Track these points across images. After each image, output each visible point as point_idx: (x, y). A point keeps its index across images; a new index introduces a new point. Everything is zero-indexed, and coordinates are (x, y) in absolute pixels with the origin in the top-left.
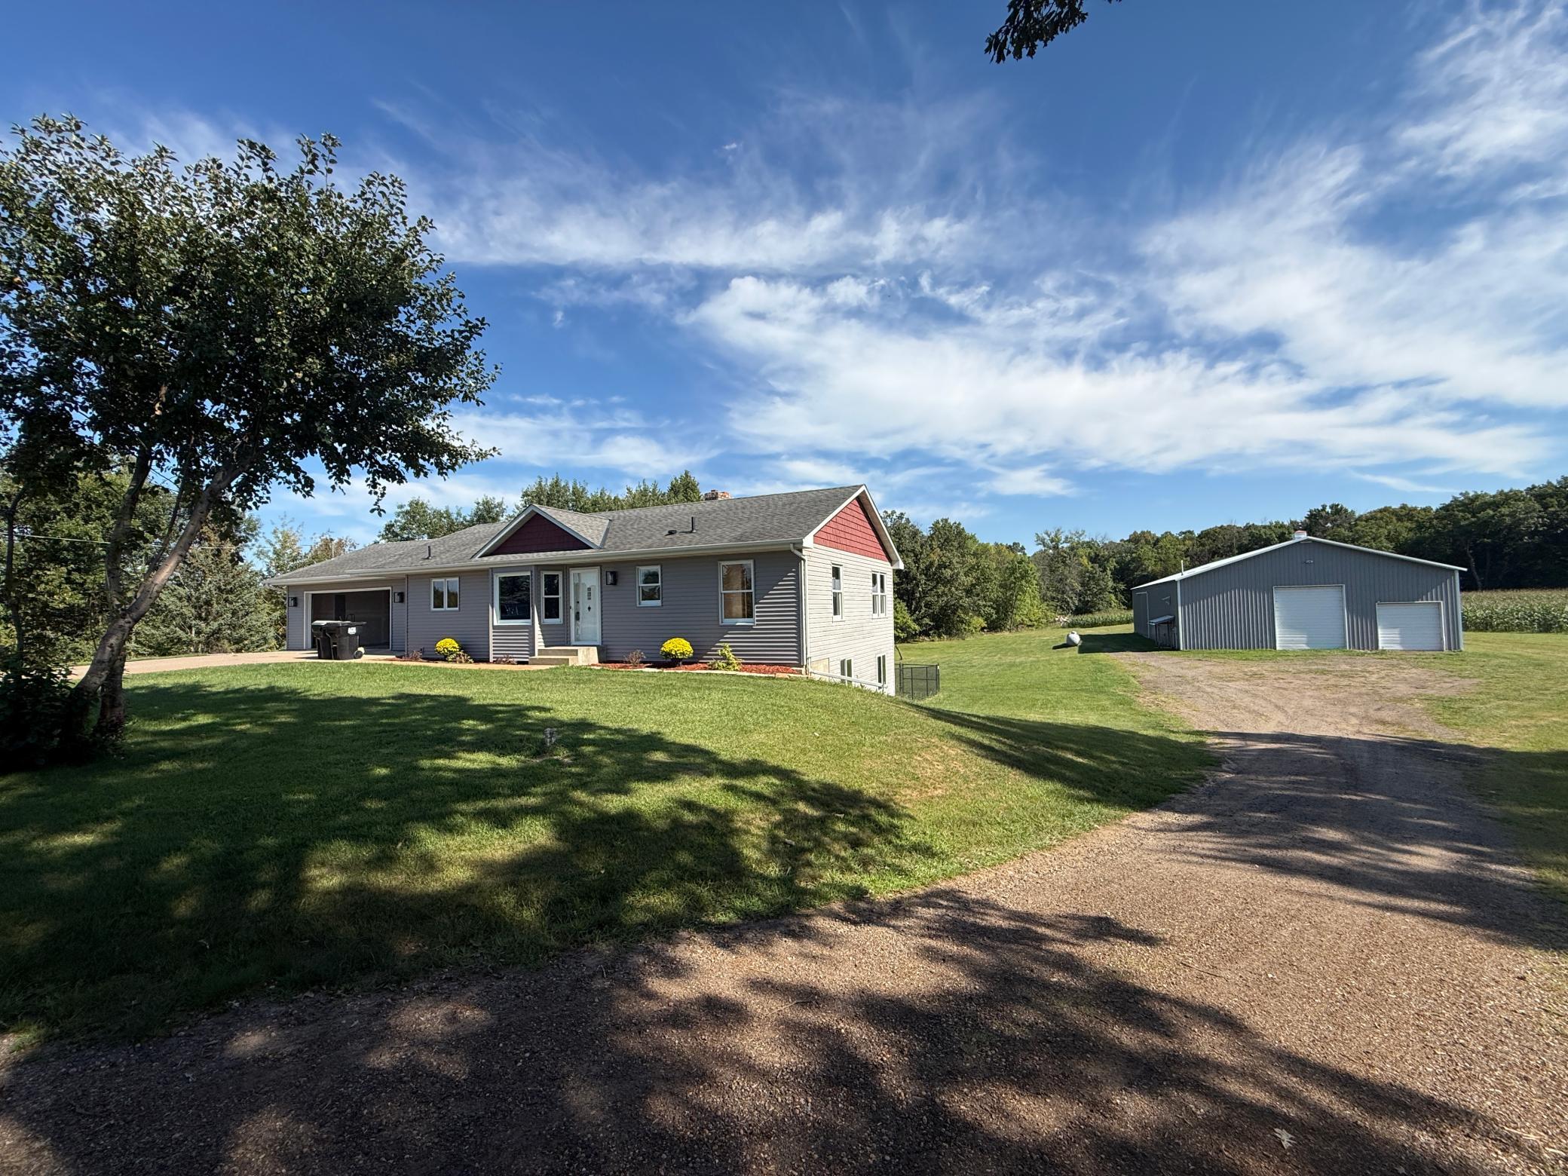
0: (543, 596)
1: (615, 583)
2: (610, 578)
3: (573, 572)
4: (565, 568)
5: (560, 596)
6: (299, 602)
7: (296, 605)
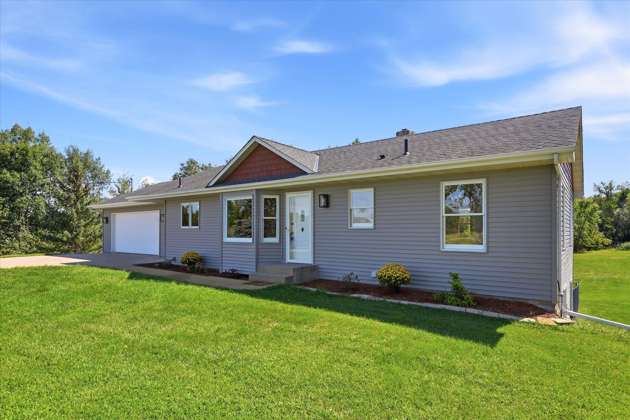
0: (263, 217)
1: (327, 205)
2: (323, 201)
3: (288, 195)
4: (281, 191)
5: (277, 217)
6: (109, 220)
7: (107, 222)
